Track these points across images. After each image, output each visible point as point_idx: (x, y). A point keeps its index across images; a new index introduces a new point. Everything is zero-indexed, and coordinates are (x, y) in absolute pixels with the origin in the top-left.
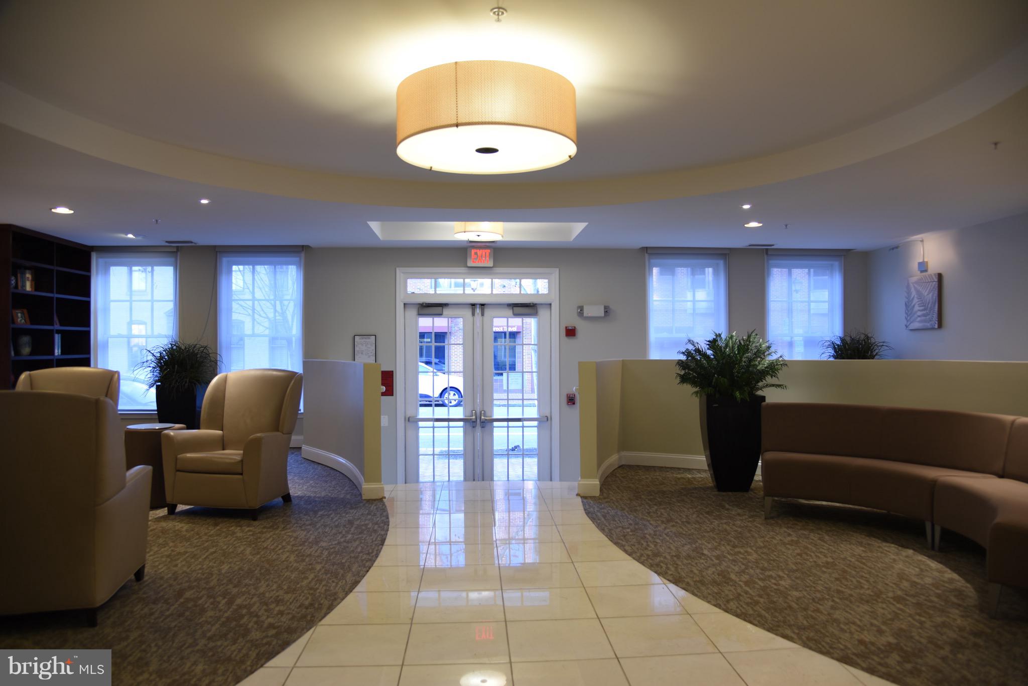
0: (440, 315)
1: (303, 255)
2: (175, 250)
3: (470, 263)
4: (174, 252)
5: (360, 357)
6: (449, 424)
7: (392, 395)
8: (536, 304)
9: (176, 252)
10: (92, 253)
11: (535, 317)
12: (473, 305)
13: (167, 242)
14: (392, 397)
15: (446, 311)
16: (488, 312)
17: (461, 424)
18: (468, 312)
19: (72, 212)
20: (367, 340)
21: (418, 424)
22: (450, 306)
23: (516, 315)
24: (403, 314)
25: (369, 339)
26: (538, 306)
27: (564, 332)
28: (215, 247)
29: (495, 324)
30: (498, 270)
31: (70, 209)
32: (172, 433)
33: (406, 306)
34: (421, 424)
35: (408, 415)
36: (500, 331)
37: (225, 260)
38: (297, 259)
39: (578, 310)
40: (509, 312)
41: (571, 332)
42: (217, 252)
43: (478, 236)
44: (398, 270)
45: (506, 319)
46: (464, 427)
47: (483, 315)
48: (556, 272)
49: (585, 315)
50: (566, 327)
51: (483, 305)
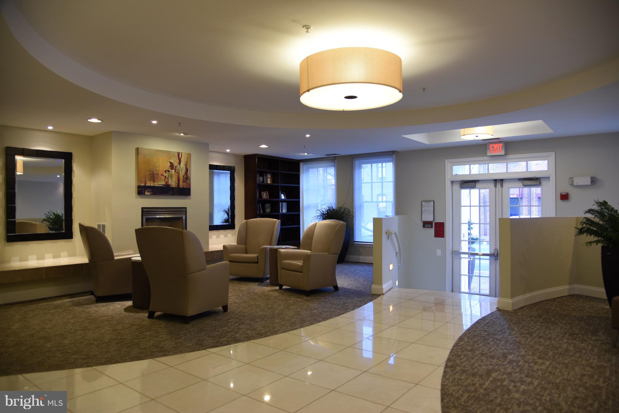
0: (474, 187)
1: (394, 156)
2: (334, 159)
3: (489, 154)
4: (333, 160)
5: (425, 214)
6: (480, 257)
7: (443, 237)
8: (539, 178)
9: (335, 159)
10: (300, 163)
11: (540, 186)
12: (496, 181)
13: (326, 155)
14: (443, 238)
15: (478, 185)
16: (505, 185)
17: (488, 257)
18: (492, 185)
19: (267, 147)
20: (429, 204)
21: (460, 256)
22: (480, 181)
23: (525, 186)
24: (451, 188)
25: (430, 203)
26: (541, 179)
27: (559, 197)
28: (351, 155)
29: (511, 193)
30: (510, 156)
31: (267, 146)
32: (282, 250)
33: (453, 183)
34: (462, 256)
35: (455, 249)
36: (514, 197)
37: (357, 162)
38: (391, 159)
39: (569, 181)
40: (520, 184)
41: (565, 197)
42: (353, 158)
43: (477, 136)
44: (446, 161)
45: (518, 189)
46: (490, 259)
47: (502, 186)
48: (553, 154)
49: (575, 184)
50: (561, 193)
51: (502, 180)
